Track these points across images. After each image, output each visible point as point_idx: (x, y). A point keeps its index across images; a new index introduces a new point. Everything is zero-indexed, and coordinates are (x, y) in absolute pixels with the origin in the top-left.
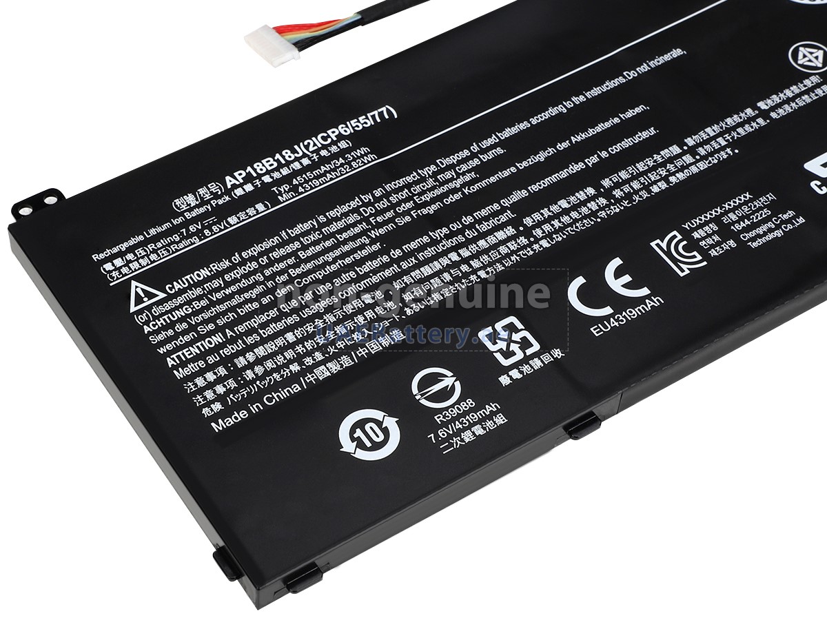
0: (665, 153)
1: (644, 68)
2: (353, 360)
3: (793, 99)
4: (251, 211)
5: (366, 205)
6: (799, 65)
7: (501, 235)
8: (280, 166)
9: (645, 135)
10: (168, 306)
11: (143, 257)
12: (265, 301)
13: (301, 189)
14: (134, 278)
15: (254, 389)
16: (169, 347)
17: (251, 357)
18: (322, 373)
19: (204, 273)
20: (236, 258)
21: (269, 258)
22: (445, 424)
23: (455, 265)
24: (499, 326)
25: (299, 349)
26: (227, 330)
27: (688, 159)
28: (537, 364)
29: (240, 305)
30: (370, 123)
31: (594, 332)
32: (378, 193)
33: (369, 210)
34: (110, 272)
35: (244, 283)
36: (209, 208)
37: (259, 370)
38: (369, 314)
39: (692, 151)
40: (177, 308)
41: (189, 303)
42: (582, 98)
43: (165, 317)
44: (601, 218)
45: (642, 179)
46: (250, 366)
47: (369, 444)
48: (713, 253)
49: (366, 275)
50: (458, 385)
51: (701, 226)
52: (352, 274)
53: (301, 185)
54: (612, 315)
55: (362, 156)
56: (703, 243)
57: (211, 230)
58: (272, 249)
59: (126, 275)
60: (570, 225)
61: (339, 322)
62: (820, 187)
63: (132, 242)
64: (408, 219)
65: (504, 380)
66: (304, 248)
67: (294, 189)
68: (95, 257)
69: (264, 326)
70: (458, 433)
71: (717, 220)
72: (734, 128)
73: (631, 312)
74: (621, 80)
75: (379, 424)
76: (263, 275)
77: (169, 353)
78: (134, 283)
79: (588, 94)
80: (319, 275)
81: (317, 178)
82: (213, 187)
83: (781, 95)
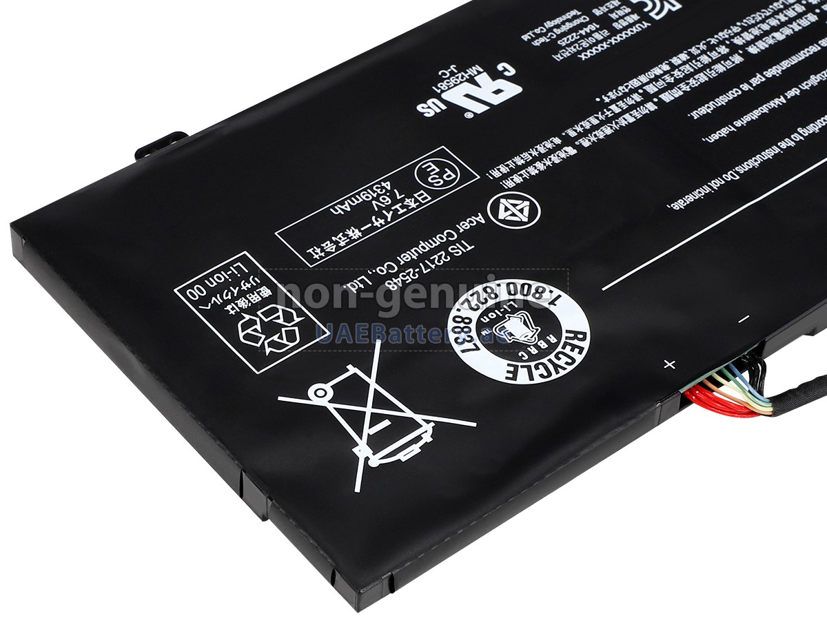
0: (677, 93)
1: (716, 184)
3: (535, 159)
6: (528, 200)
9: (703, 110)
27: (651, 89)
39: (647, 97)
42: (783, 145)
44: (737, 26)
45: (699, 65)
51: (631, 25)
56: (628, 10)
60: (767, 18)
62: (505, 70)
71: (614, 32)
72: (602, 123)
74: (741, 170)
79: (777, 150)
83: (549, 163)
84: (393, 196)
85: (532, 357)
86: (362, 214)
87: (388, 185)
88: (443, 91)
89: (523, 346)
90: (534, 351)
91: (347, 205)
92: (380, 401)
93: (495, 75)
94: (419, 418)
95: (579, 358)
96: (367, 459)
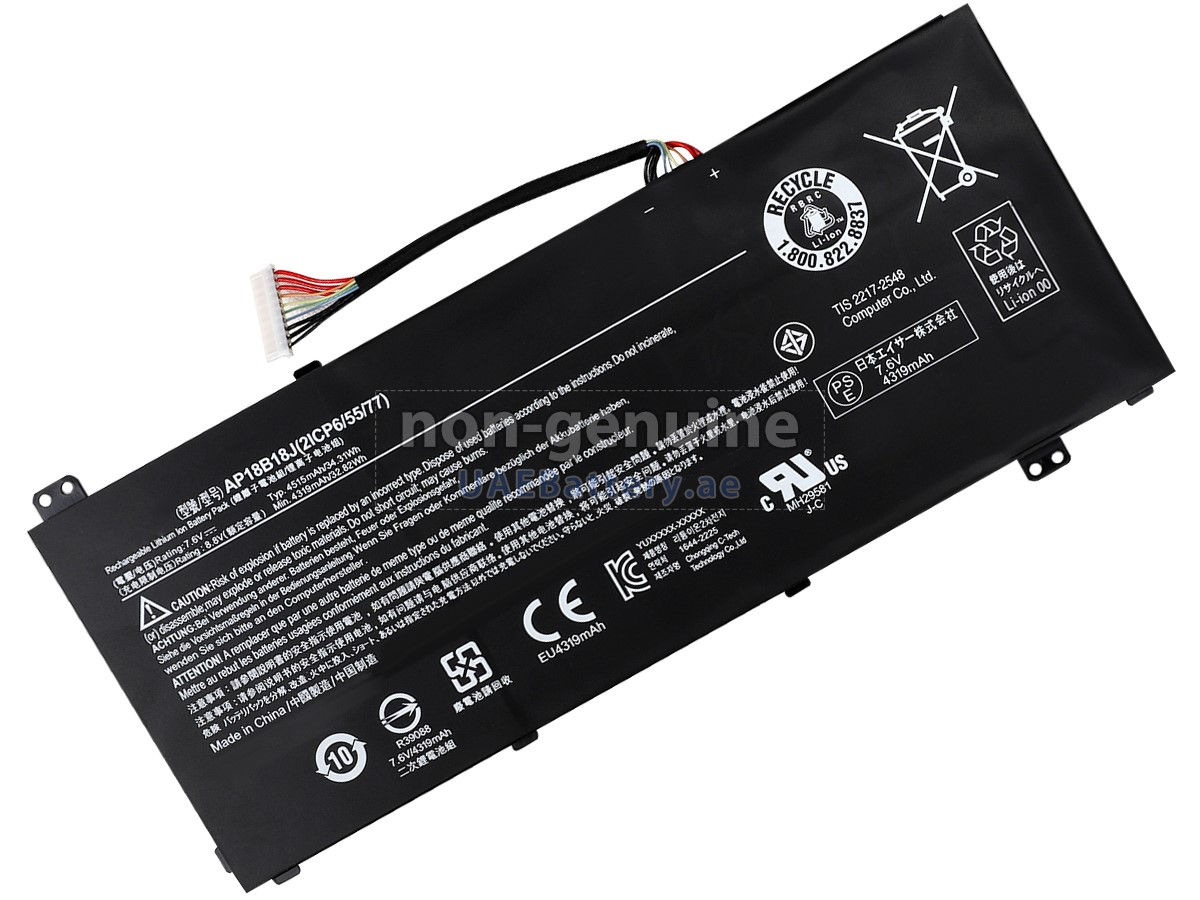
1: (631, 353)
2: (331, 684)
4: (248, 521)
5: (353, 515)
7: (472, 551)
8: (276, 468)
10: (173, 625)
11: (150, 571)
12: (258, 621)
13: (294, 497)
14: (143, 594)
15: (247, 712)
16: (174, 667)
17: (244, 679)
18: (305, 696)
19: (205, 589)
20: (234, 574)
21: (262, 575)
22: (404, 749)
23: (428, 585)
24: (459, 651)
25: (286, 672)
26: (225, 652)
27: (655, 466)
28: (487, 691)
29: (236, 625)
31: (541, 659)
32: (365, 502)
33: (356, 522)
35: (240, 601)
36: (210, 515)
37: (251, 693)
38: (349, 637)
40: (181, 627)
41: (191, 621)
42: (567, 388)
43: (171, 636)
44: (565, 534)
46: (244, 689)
47: (340, 767)
48: (658, 576)
49: (348, 596)
50: (418, 710)
51: (652, 546)
52: (336, 594)
53: (294, 490)
54: (559, 641)
55: (353, 457)
56: (651, 565)
57: (212, 542)
58: (265, 565)
60: (536, 541)
61: (322, 645)
62: (768, 503)
64: (389, 533)
65: (458, 707)
66: (295, 563)
67: (288, 496)
69: (256, 647)
70: (414, 758)
71: (668, 539)
73: (575, 638)
74: (608, 365)
75: (349, 747)
77: (175, 674)
78: (143, 600)
80: (307, 594)
81: (309, 483)
82: (214, 491)
84: (884, 367)
87: (886, 381)
88: (823, 483)
91: (920, 362)
93: (777, 497)
94: (903, 146)
95: (778, 188)
96: (944, 114)
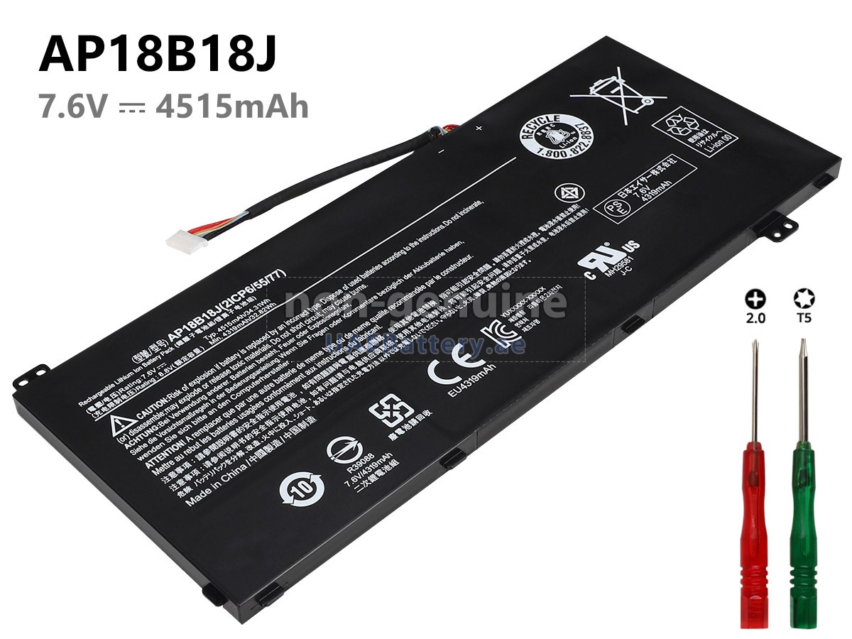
0: (481, 270)
3: (563, 222)
6: (563, 199)
9: (464, 260)
30: (267, 282)
34: (93, 412)
39: (499, 266)
45: (467, 290)
59: (106, 412)
63: (106, 389)
68: (81, 404)
72: (526, 247)
76: (207, 396)
79: (420, 240)
83: (554, 220)
85: (548, 125)
86: (654, 183)
89: (552, 129)
90: (547, 128)
92: (619, 100)
